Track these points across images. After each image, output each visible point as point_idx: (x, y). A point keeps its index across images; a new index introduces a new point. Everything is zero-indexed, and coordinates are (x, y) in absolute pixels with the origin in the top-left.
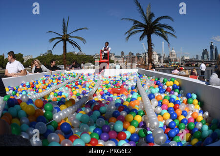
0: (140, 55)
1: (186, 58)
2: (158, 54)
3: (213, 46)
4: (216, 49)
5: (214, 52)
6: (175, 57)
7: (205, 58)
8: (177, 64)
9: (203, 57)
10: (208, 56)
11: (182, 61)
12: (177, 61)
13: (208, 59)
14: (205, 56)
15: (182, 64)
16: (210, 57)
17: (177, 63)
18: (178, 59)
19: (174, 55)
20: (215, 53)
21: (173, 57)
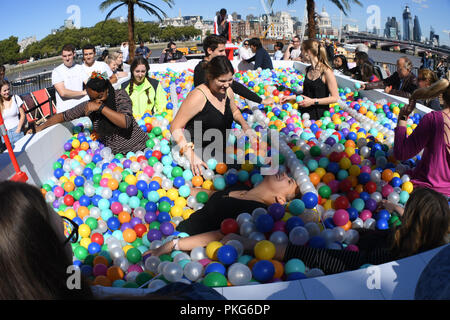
0: (256, 18)
1: (350, 29)
2: (293, 19)
3: (408, 13)
4: (416, 21)
5: (412, 26)
6: (329, 26)
7: (392, 35)
8: (332, 40)
9: (388, 32)
10: (398, 32)
11: (343, 34)
12: (332, 33)
13: (399, 37)
14: (392, 29)
15: (342, 40)
16: (402, 33)
17: (332, 37)
18: (335, 31)
19: (326, 22)
20: (414, 29)
21: (324, 26)
